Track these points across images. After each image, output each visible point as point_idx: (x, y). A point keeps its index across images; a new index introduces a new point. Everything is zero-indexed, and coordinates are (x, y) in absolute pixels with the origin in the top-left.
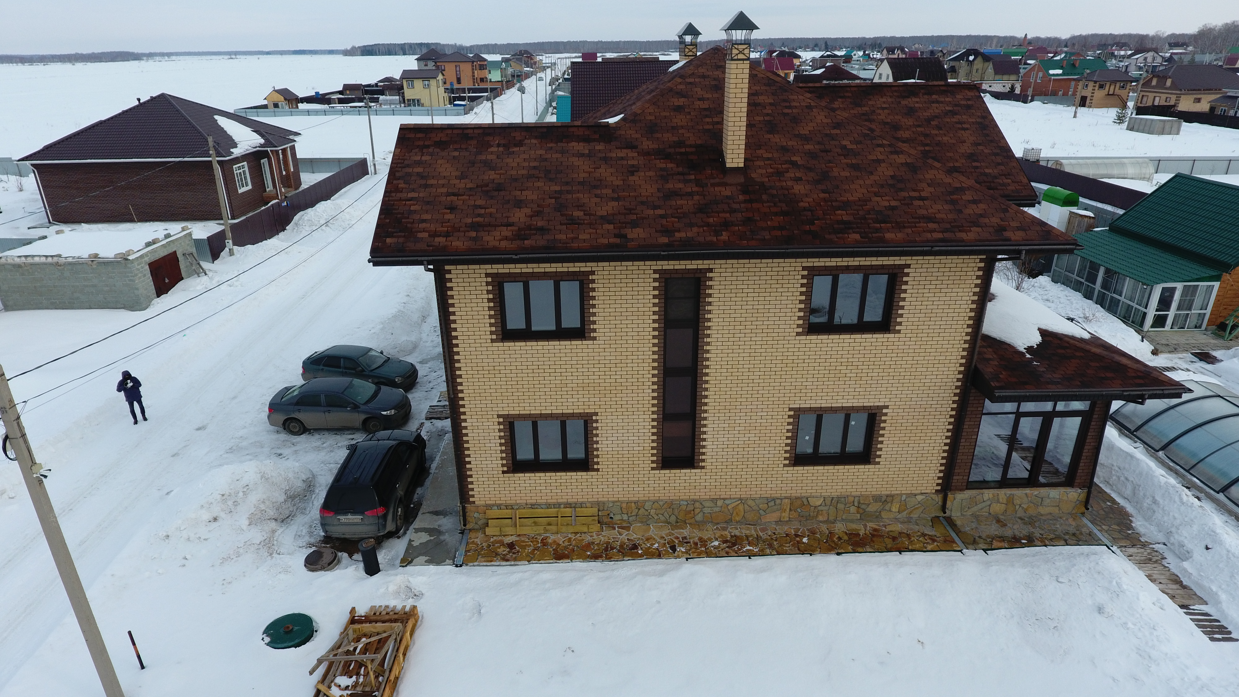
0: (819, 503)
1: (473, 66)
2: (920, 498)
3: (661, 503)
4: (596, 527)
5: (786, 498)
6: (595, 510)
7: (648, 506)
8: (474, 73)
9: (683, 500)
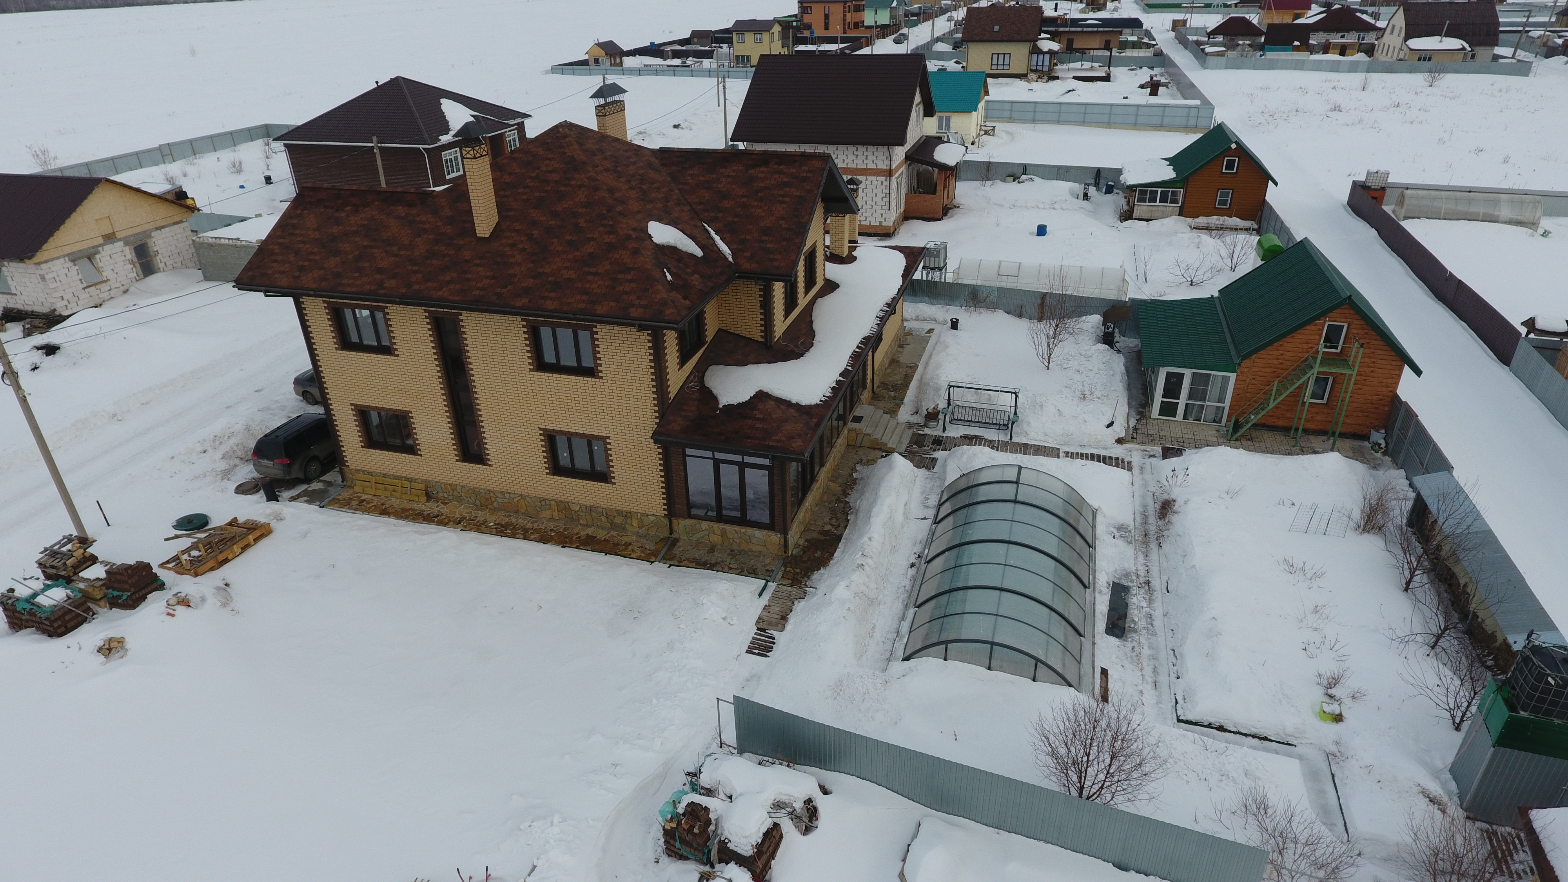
0: (577, 508)
1: (845, 8)
2: (652, 518)
3: (467, 489)
4: (424, 499)
5: (553, 500)
6: (423, 486)
7: (459, 488)
8: (845, 16)
9: (482, 489)
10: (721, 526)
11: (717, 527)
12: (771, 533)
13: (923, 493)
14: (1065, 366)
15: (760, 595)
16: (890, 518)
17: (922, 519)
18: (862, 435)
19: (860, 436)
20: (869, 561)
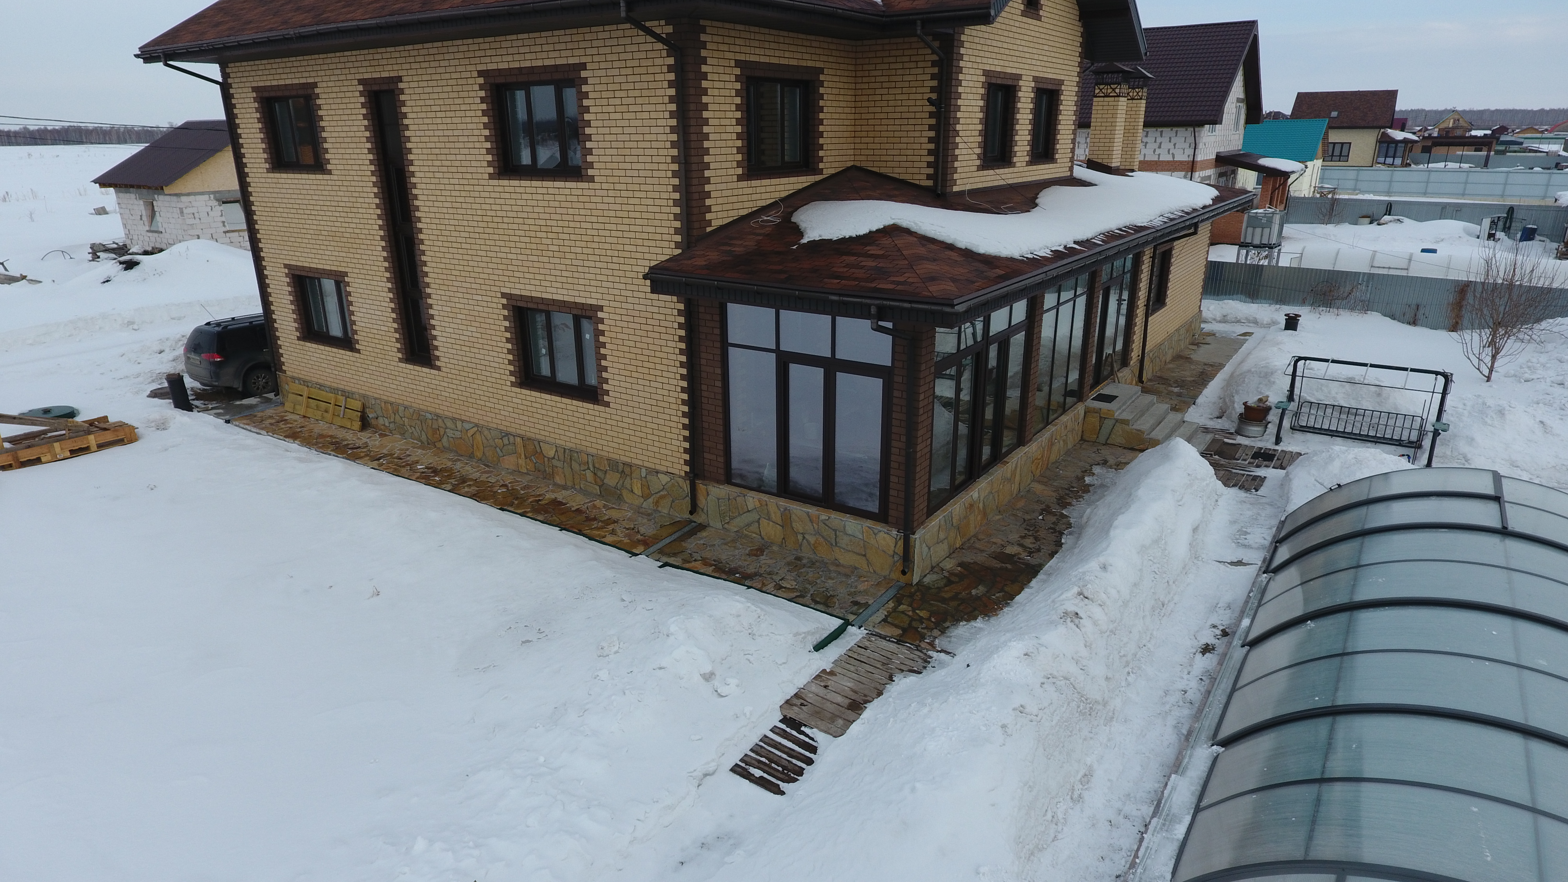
0: (551, 453)
2: (664, 479)
3: (411, 411)
10: (783, 502)
11: (776, 505)
12: (879, 527)
13: (1233, 522)
14: (1527, 376)
15: (819, 647)
16: (1156, 542)
17: (1232, 564)
18: (1113, 422)
19: (1108, 424)
20: (1097, 612)
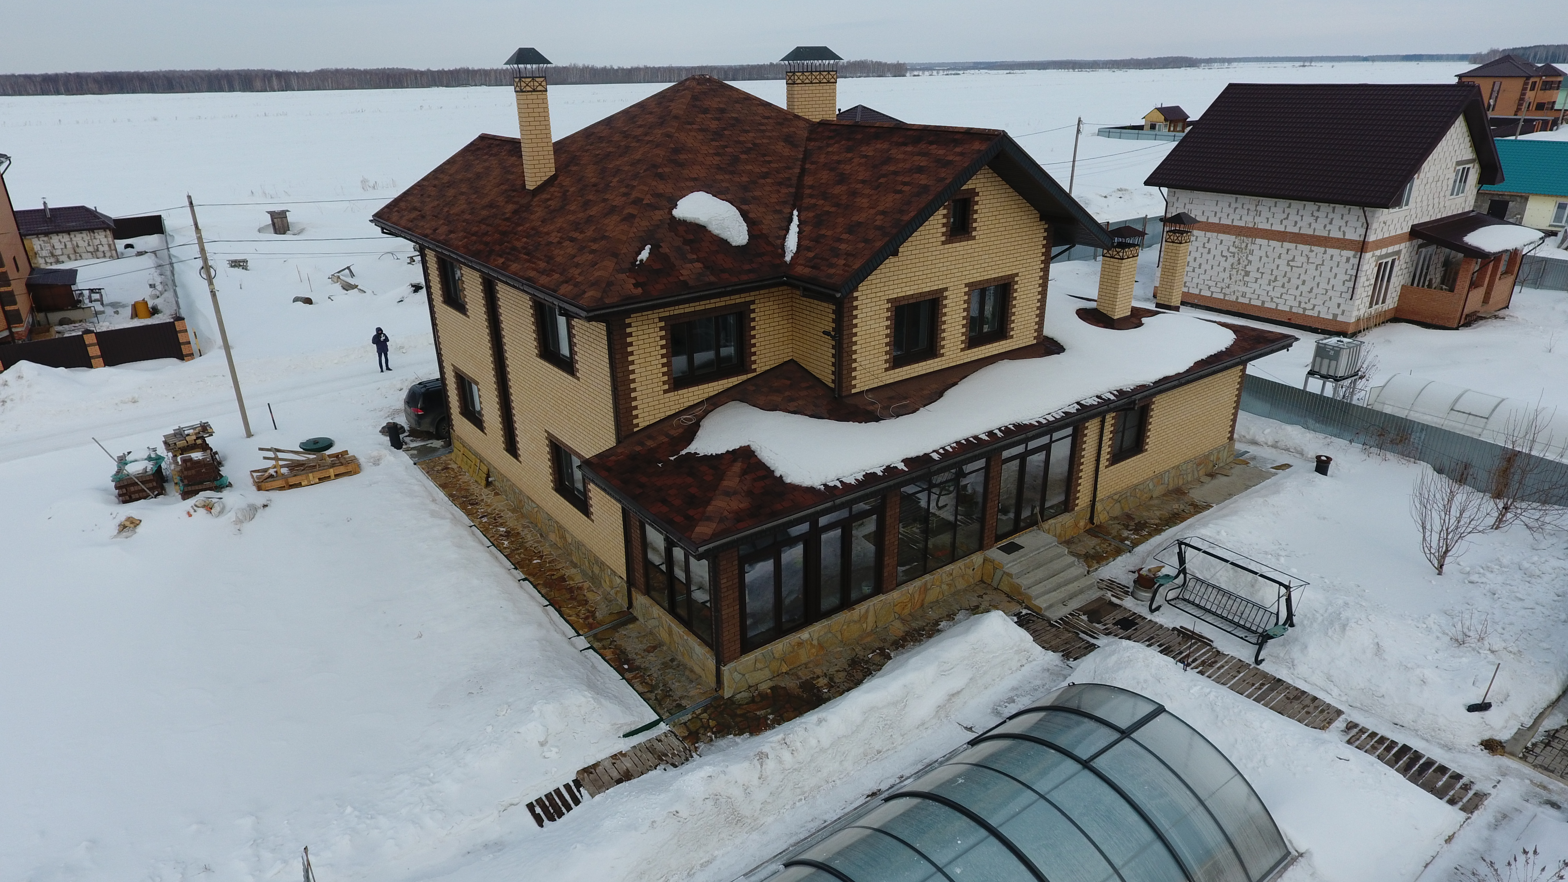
0: (570, 540)
1: (1526, 84)
4: (484, 483)
5: (556, 522)
6: (486, 469)
7: (505, 481)
8: (1523, 94)
9: (517, 488)
12: (709, 655)
13: (1014, 689)
14: (1475, 578)
15: (626, 736)
17: (966, 728)
18: (1001, 573)
